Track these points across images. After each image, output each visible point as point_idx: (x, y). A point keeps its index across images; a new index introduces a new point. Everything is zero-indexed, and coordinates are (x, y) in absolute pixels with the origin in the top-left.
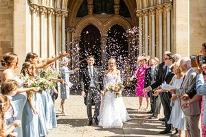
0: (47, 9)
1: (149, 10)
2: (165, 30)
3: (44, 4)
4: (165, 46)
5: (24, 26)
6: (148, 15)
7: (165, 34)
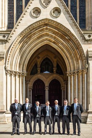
0: (15, 72)
1: (74, 73)
2: (83, 84)
3: (13, 70)
4: (84, 93)
5: (2, 82)
6: (74, 75)
7: (83, 86)
